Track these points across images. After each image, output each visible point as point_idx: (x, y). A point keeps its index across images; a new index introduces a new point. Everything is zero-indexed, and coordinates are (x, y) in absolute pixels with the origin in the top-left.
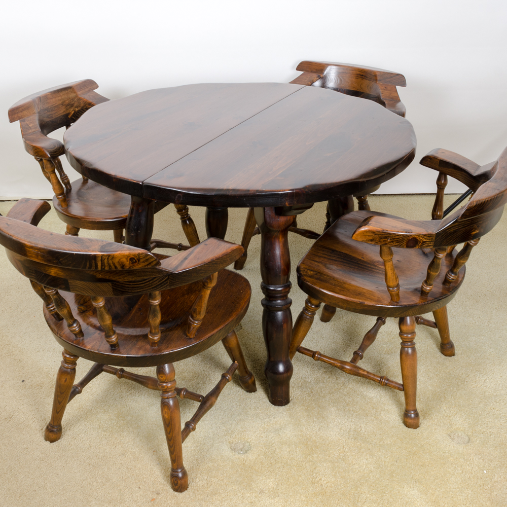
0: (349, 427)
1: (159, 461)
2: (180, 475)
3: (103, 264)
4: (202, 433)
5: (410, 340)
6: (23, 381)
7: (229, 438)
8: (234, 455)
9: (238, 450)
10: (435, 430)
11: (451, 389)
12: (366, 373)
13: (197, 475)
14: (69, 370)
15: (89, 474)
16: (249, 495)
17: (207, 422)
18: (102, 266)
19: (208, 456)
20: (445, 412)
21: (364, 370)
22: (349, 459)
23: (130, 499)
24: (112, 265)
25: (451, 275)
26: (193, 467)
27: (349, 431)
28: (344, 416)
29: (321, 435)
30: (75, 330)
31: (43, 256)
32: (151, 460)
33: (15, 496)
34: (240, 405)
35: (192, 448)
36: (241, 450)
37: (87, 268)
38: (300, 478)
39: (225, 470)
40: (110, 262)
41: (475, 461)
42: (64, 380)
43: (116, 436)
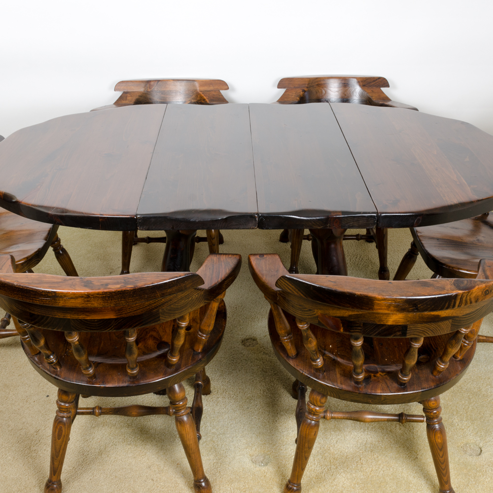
0: (366, 440)
1: (183, 473)
2: (203, 484)
4: (223, 446)
6: (48, 396)
7: (250, 450)
8: (255, 467)
9: (259, 462)
13: (220, 487)
17: (228, 436)
19: (230, 468)
20: (458, 425)
22: (367, 470)
26: (216, 479)
27: (365, 444)
28: (360, 429)
29: (339, 447)
32: (175, 473)
34: (259, 419)
35: (215, 461)
36: (262, 463)
38: (320, 490)
39: (247, 481)
41: (487, 472)
43: (140, 449)
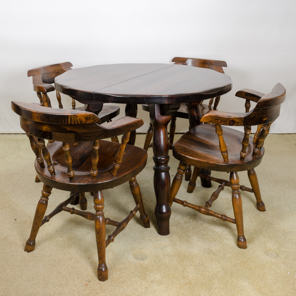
0: (205, 247)
1: (91, 263)
2: (104, 269)
3: (71, 120)
4: (117, 249)
5: (237, 189)
6: (16, 220)
7: (133, 252)
8: (136, 261)
9: (139, 259)
10: (256, 249)
11: (265, 228)
12: (213, 213)
13: (113, 272)
14: (44, 202)
15: (49, 270)
16: (144, 283)
17: (121, 243)
18: (71, 121)
19: (120, 261)
20: (262, 240)
21: (212, 211)
22: (205, 264)
23: (72, 284)
24: (76, 121)
25: (256, 149)
26: (111, 267)
27: (205, 249)
28: (202, 241)
29: (188, 251)
30: (51, 170)
31: (41, 118)
32: (86, 263)
33: (3, 281)
34: (140, 234)
35: (111, 257)
36: (141, 259)
37: (63, 123)
38: (176, 275)
39: (131, 269)
40: (75, 119)
41: (282, 267)
42: (41, 208)
43: (66, 249)
